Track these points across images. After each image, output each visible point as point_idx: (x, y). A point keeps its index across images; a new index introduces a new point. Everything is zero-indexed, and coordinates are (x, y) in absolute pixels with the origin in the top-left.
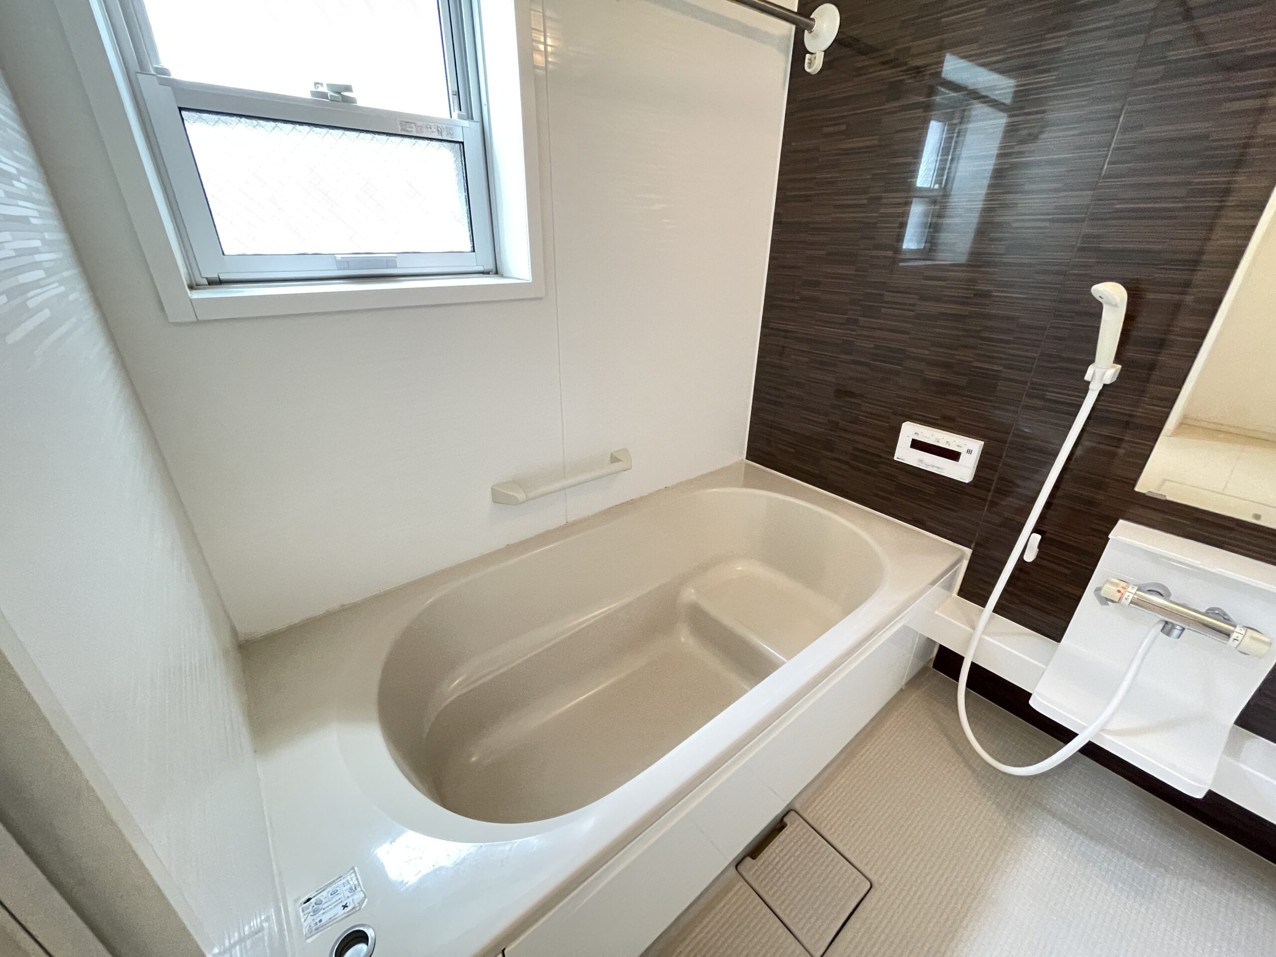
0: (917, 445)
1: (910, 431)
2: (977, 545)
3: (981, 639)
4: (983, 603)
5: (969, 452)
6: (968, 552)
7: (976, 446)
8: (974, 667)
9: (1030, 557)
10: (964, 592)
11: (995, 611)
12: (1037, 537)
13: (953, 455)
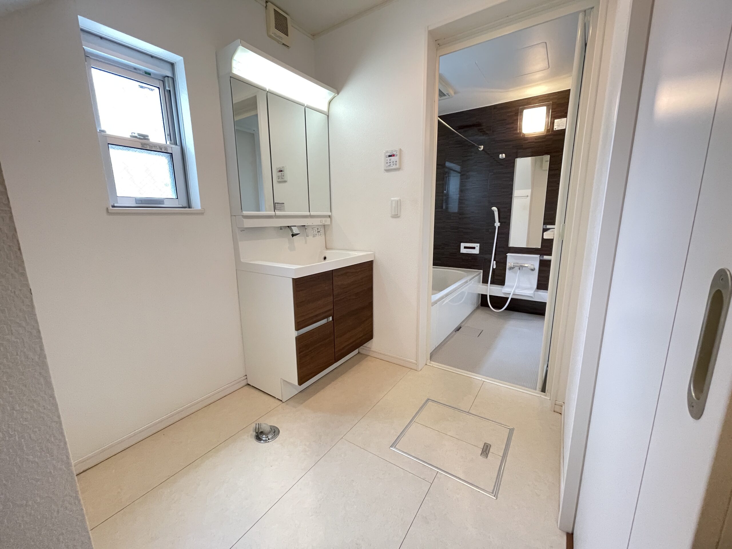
0: (465, 248)
1: (463, 245)
2: (484, 268)
3: (490, 288)
4: (487, 283)
5: (477, 246)
6: (482, 271)
7: (478, 245)
8: (490, 296)
9: (495, 267)
10: (483, 282)
11: (490, 284)
12: (495, 262)
13: (474, 248)
